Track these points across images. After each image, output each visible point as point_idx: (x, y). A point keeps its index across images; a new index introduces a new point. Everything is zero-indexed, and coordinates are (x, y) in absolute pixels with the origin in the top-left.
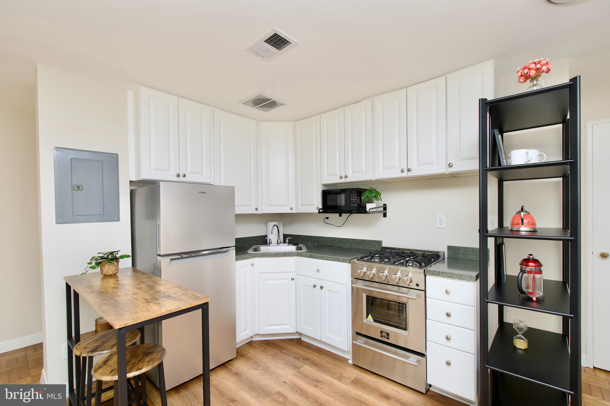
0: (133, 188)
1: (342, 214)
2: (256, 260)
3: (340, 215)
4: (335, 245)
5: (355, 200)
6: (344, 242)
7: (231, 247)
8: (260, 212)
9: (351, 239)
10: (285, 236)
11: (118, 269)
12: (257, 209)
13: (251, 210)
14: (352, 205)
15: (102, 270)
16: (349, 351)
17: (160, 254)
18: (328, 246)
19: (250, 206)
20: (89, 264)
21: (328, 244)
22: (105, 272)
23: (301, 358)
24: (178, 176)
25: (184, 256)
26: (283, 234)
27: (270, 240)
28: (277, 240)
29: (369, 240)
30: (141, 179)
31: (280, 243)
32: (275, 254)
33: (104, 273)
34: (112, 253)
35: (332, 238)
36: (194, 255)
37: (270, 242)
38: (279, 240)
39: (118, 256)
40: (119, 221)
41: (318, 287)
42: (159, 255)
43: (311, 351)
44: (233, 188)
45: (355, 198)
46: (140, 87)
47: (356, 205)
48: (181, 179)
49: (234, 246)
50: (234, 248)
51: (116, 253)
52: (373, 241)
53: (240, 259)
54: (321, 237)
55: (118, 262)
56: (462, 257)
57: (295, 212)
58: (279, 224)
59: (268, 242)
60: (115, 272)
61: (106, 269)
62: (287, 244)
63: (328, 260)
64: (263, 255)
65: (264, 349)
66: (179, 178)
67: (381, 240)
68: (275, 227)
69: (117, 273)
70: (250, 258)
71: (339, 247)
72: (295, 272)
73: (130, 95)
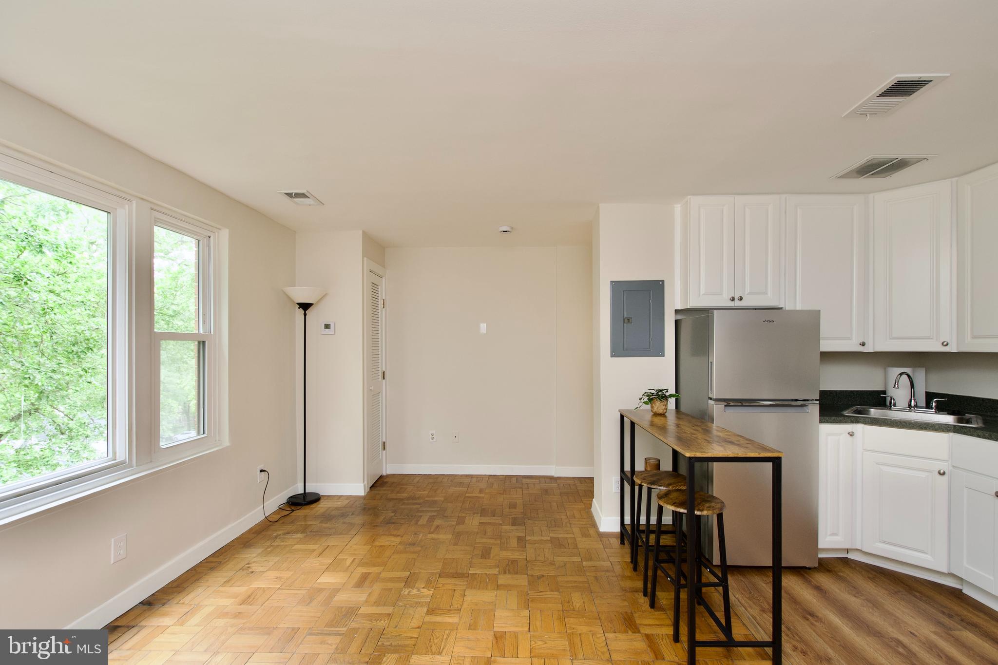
0: (679, 317)
2: (859, 428)
7: (811, 401)
8: (869, 349)
10: (930, 396)
11: (667, 409)
12: (863, 344)
13: (851, 345)
15: (652, 407)
17: (711, 397)
19: (849, 339)
20: (640, 399)
22: (655, 409)
24: (733, 299)
25: (732, 404)
26: (926, 392)
27: (891, 399)
28: (908, 400)
30: (689, 308)
31: (916, 406)
32: (900, 422)
33: (654, 411)
34: (661, 391)
36: (747, 404)
37: (891, 402)
38: (913, 401)
39: (667, 394)
40: (664, 356)
42: (711, 399)
44: (817, 313)
46: (690, 199)
48: (737, 303)
49: (816, 400)
50: (818, 402)
51: (666, 391)
53: (828, 422)
55: (667, 400)
57: (954, 351)
58: (913, 372)
59: (888, 403)
60: (665, 411)
61: (656, 407)
62: (934, 410)
64: (874, 422)
66: (733, 302)
68: (905, 377)
69: (666, 412)
70: (846, 422)
72: (949, 461)
73: (678, 208)
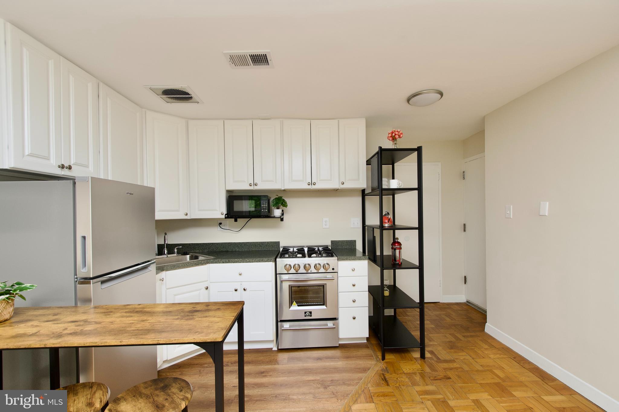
1: (238, 219)
2: (164, 274)
3: (236, 221)
4: (230, 250)
5: (265, 206)
6: (241, 246)
7: (152, 260)
9: (249, 242)
14: (263, 211)
16: (273, 340)
18: (222, 252)
21: (222, 249)
23: (229, 364)
24: (63, 167)
29: (268, 242)
35: (227, 243)
38: (166, 250)
41: (240, 290)
43: (233, 355)
44: (152, 190)
45: (265, 205)
47: (266, 210)
49: (154, 259)
50: (155, 261)
52: (271, 242)
54: (212, 243)
56: (340, 248)
57: (189, 218)
62: (176, 254)
63: (250, 262)
64: (172, 267)
65: (180, 373)
67: (279, 241)
70: (159, 272)
71: (235, 251)
72: (207, 281)
